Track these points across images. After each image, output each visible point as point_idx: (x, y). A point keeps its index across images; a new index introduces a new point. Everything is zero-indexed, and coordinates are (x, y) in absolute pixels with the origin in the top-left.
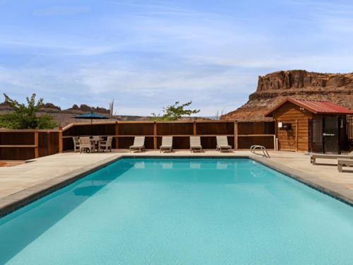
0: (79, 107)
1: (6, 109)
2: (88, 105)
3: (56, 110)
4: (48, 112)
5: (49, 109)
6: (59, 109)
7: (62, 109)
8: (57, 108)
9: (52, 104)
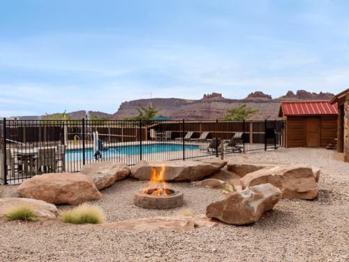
0: (295, 93)
1: (215, 101)
2: (308, 91)
3: (266, 99)
4: (256, 102)
5: (258, 98)
6: (269, 97)
7: (273, 98)
8: (267, 96)
9: (261, 93)
